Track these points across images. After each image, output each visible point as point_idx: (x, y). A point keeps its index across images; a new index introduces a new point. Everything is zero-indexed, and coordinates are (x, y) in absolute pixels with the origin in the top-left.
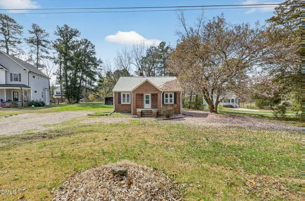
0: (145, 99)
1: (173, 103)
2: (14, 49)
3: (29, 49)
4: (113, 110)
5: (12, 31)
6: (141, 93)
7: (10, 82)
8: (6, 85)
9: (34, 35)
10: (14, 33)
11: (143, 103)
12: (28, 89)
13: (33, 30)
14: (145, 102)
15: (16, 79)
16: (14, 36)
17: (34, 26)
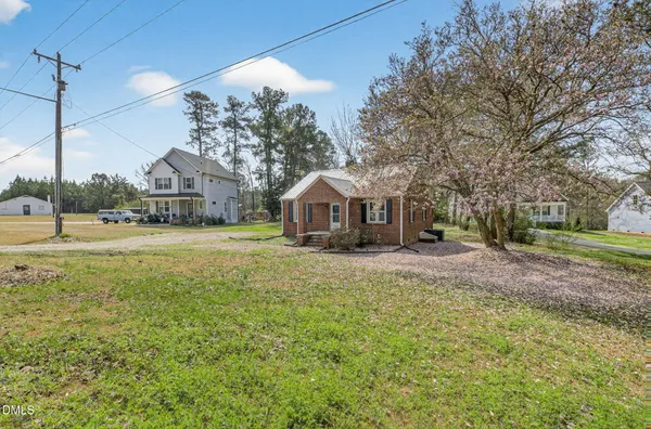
0: (332, 214)
1: (385, 222)
2: (208, 140)
3: (225, 137)
4: (282, 232)
5: (206, 113)
6: (325, 201)
7: (183, 191)
8: (180, 195)
9: (230, 114)
10: (208, 116)
11: (329, 221)
12: (201, 199)
13: (228, 106)
14: (332, 219)
15: (189, 186)
16: (208, 120)
17: (230, 98)
